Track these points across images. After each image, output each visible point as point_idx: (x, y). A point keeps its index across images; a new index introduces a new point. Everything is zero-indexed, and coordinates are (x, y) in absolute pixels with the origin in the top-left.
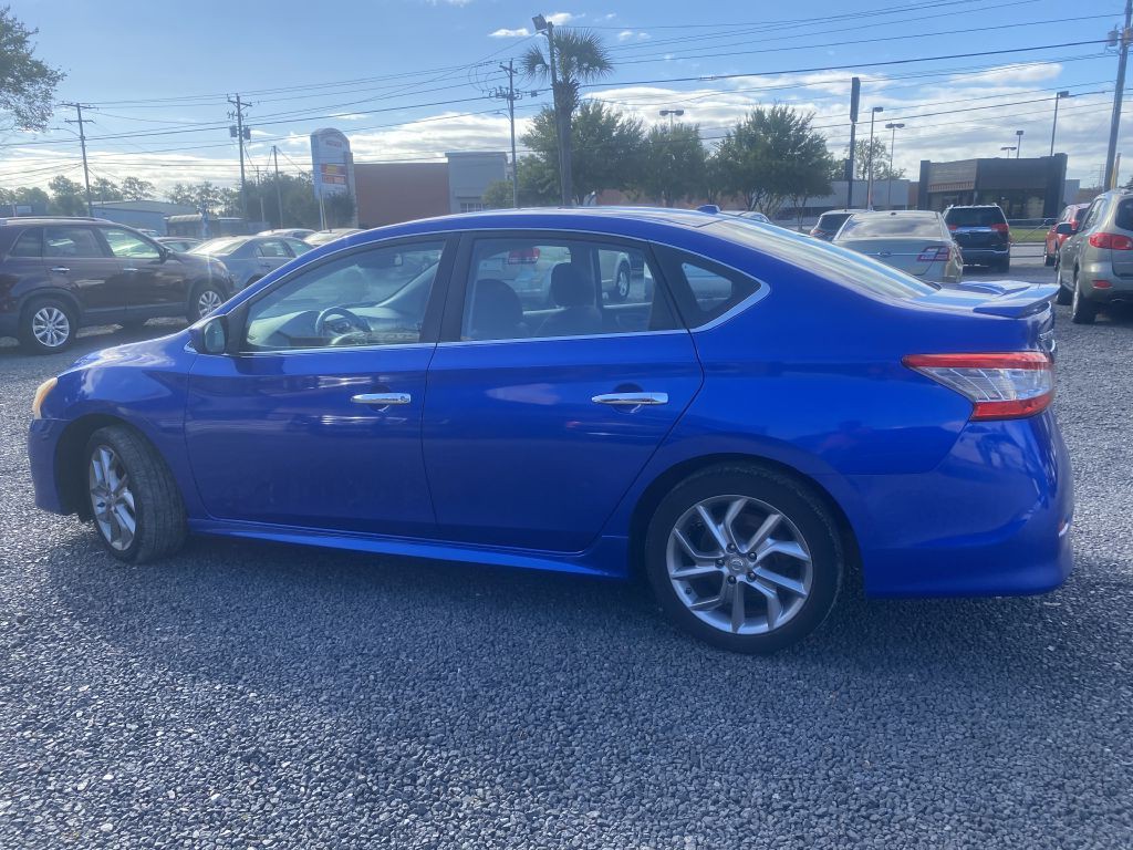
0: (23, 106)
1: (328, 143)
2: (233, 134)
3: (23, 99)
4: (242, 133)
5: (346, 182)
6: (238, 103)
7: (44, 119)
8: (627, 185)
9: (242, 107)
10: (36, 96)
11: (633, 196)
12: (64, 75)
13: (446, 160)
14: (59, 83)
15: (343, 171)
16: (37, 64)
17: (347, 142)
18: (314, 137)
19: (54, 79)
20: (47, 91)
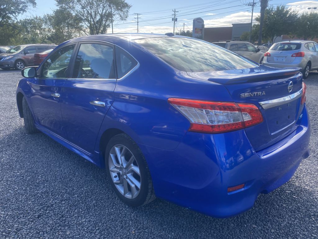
0: (122, 14)
1: (198, 22)
2: (173, 20)
3: (122, 13)
4: (175, 20)
5: (202, 33)
6: (175, 11)
7: (127, 17)
8: (290, 33)
9: (176, 12)
10: (125, 11)
11: (292, 36)
12: (132, 6)
13: (232, 26)
14: (131, 8)
15: (201, 30)
16: (126, 3)
17: (203, 21)
18: (194, 21)
19: (130, 7)
20: (127, 11)
